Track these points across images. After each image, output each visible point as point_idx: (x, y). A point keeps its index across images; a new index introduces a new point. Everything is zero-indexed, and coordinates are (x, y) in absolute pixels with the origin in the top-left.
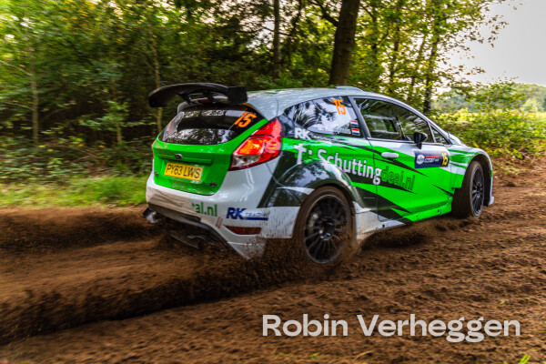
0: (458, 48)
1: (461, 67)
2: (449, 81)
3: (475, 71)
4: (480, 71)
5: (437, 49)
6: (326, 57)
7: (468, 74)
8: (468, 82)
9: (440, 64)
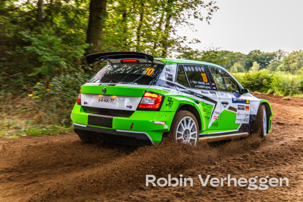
0: (184, 23)
1: (185, 37)
2: (178, 47)
3: (194, 41)
4: (198, 41)
5: (169, 23)
6: (84, 20)
7: (190, 43)
8: (189, 49)
9: (171, 34)
